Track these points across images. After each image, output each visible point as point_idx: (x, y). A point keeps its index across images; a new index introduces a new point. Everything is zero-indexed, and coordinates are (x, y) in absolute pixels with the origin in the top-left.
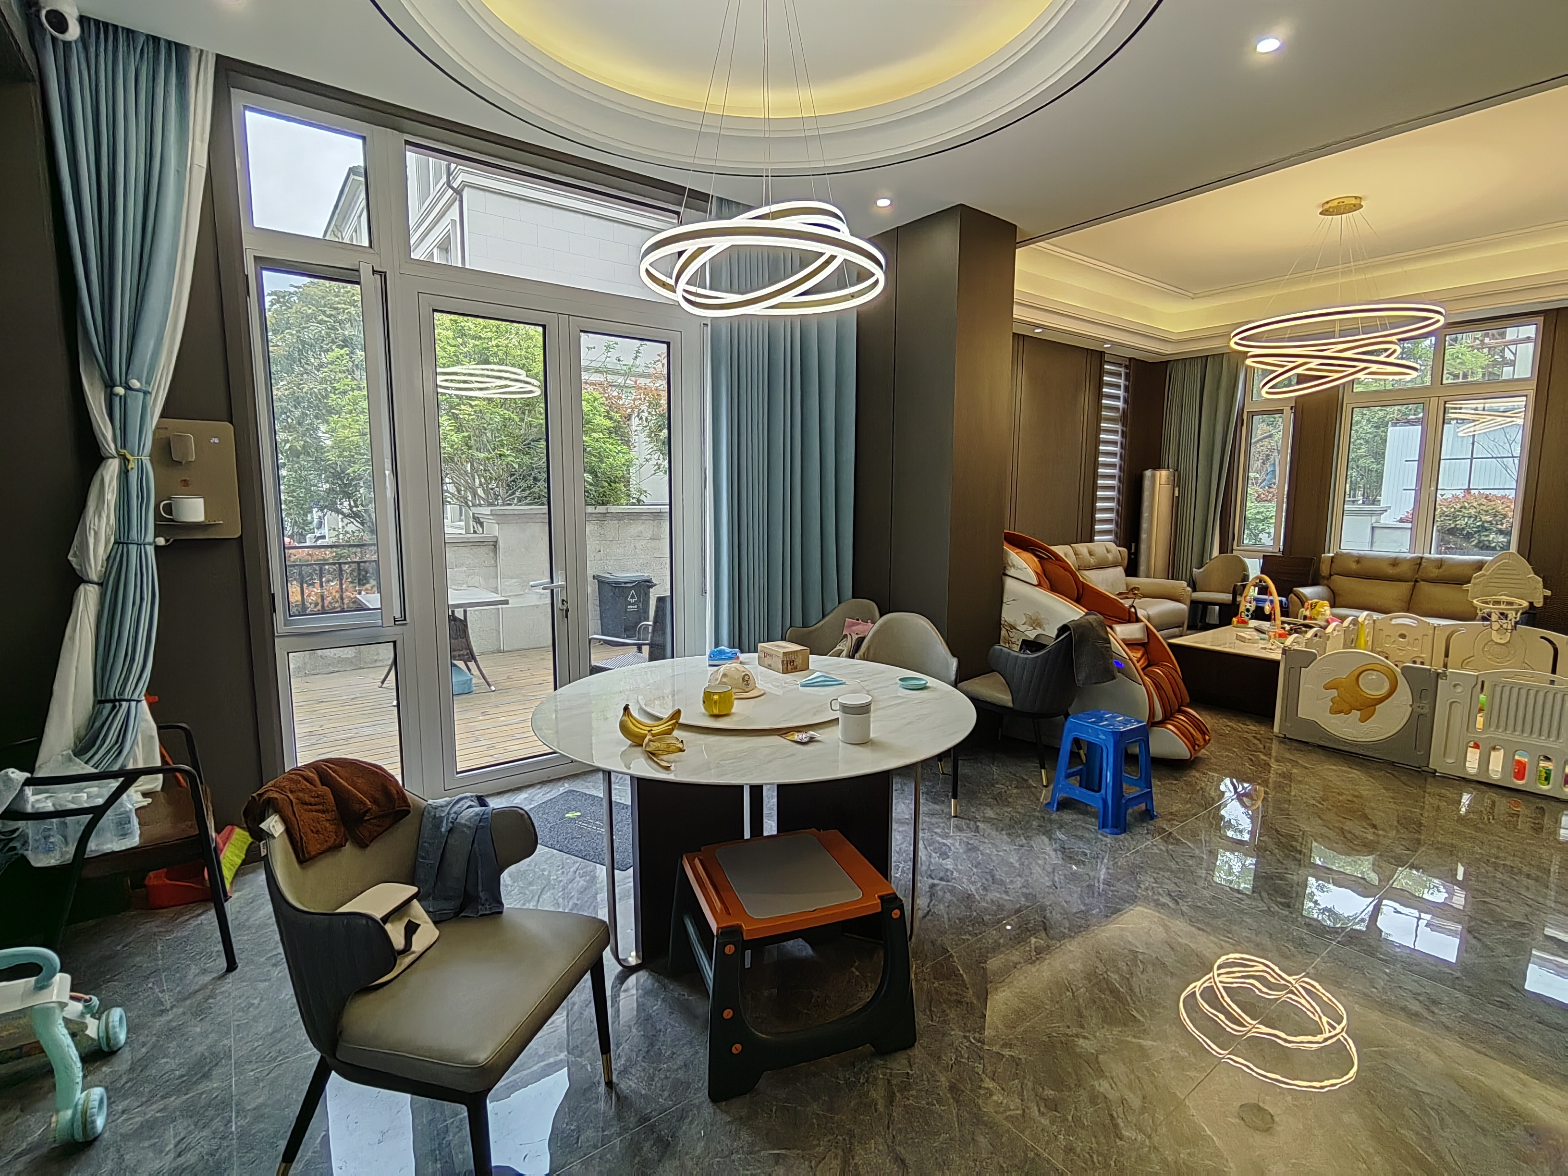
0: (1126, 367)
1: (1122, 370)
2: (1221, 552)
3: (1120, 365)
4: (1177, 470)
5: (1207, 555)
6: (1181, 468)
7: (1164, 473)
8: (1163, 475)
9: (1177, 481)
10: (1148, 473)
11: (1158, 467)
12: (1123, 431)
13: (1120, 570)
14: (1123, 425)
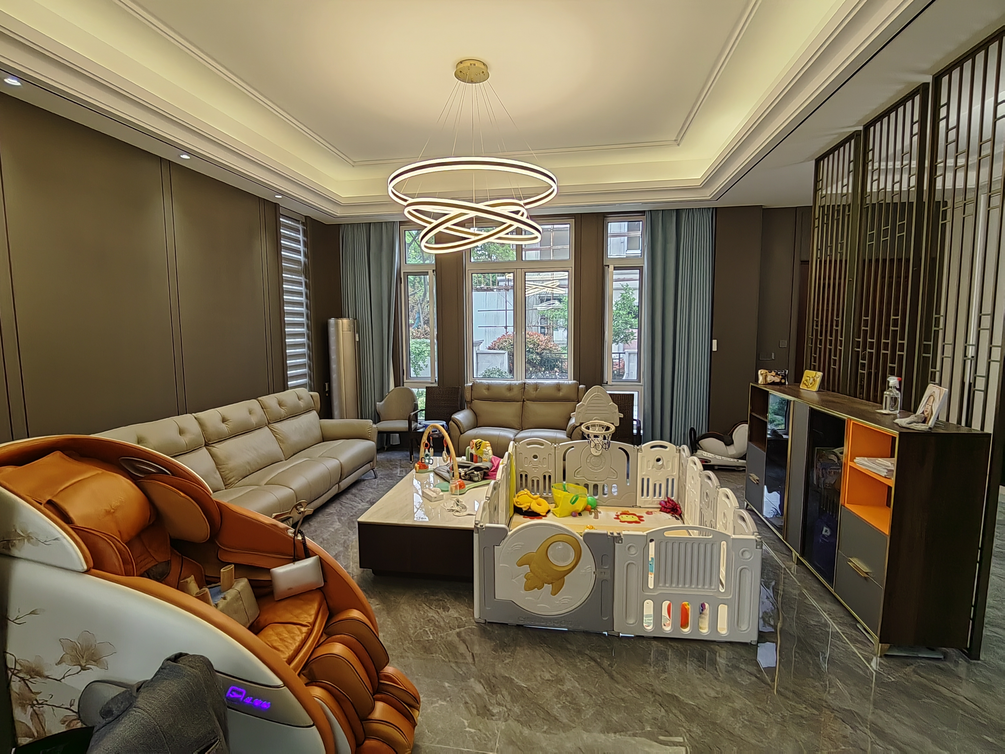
0: (303, 224)
1: (300, 227)
2: (395, 386)
3: (297, 221)
4: (356, 319)
5: (386, 390)
6: (359, 317)
7: (345, 321)
8: (344, 322)
9: (357, 328)
10: (332, 321)
11: (340, 315)
12: (306, 282)
13: (314, 414)
14: (306, 278)
